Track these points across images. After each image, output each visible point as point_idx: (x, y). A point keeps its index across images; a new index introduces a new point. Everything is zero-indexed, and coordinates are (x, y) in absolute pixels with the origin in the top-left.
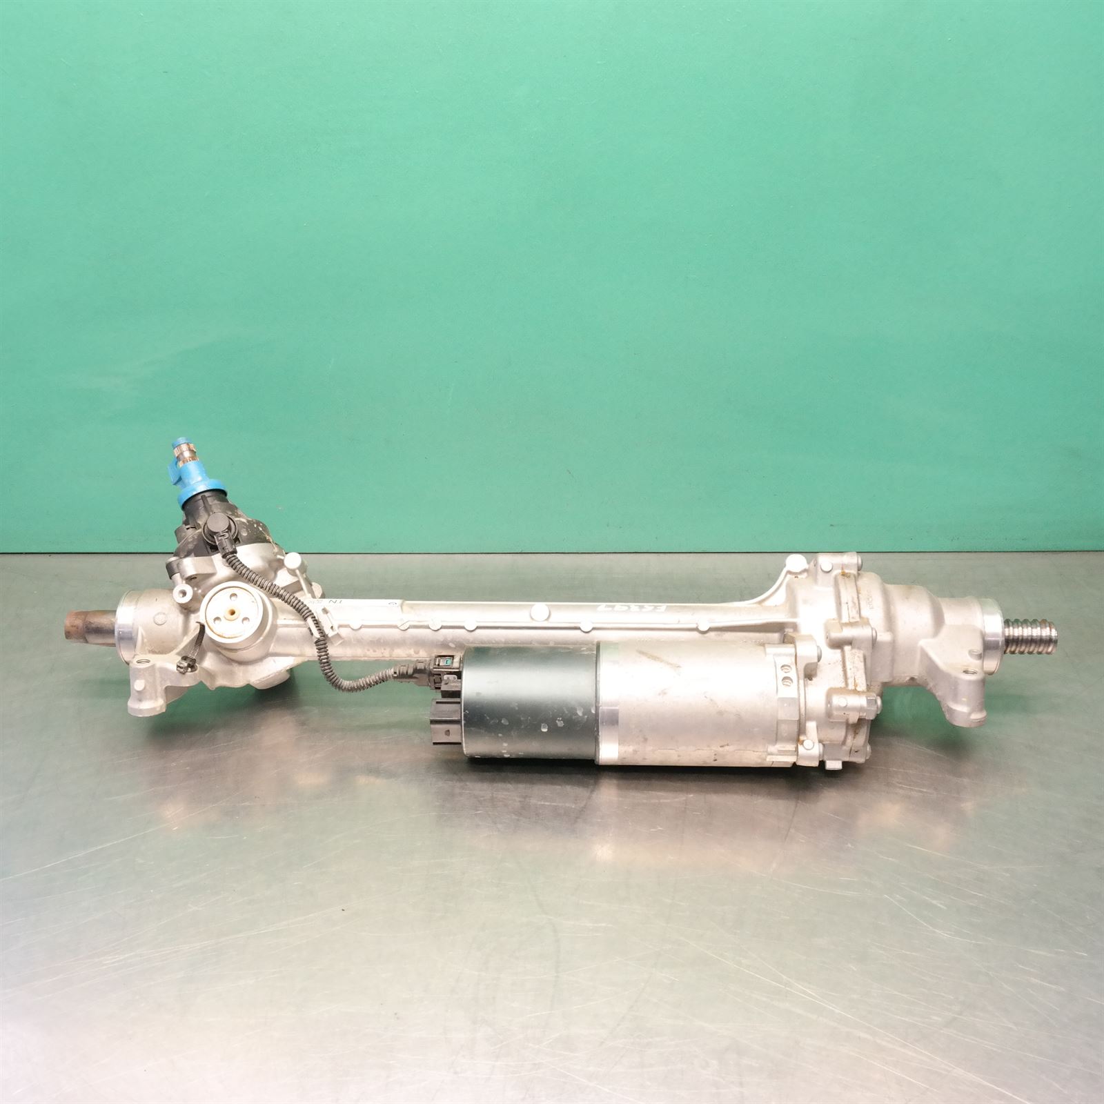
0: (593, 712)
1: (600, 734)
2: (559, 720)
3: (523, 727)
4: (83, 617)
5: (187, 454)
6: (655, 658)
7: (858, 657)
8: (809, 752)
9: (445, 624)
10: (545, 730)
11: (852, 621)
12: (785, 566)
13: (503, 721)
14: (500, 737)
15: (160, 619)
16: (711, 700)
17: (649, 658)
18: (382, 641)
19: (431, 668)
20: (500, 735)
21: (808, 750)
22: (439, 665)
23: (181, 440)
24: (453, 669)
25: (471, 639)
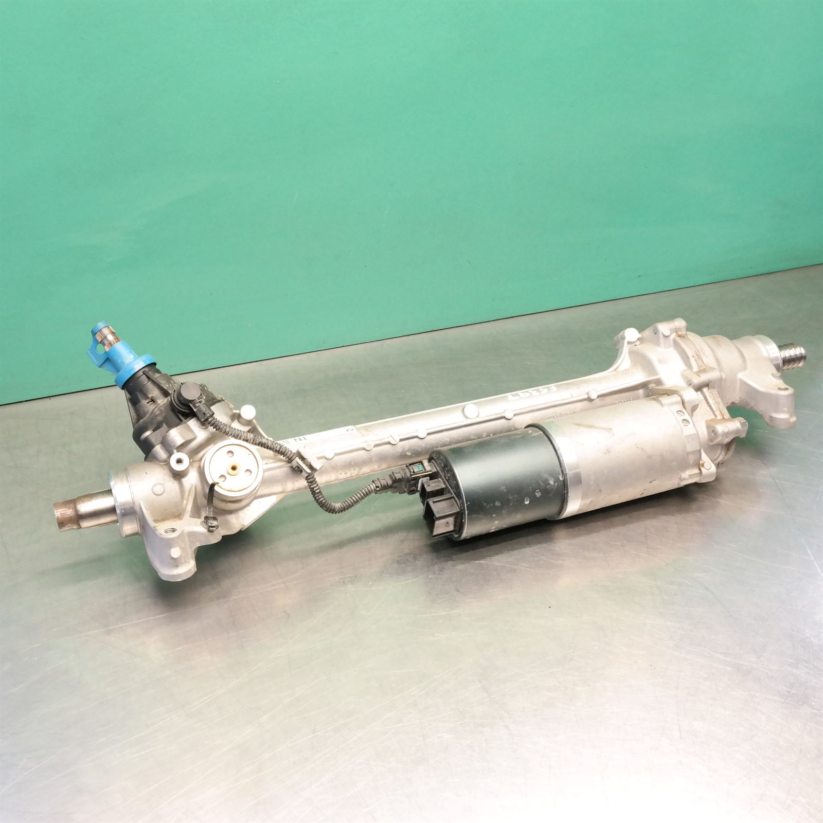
0: (561, 479)
1: (569, 495)
2: (537, 492)
3: (511, 504)
4: (72, 505)
5: (110, 337)
6: (590, 427)
7: (715, 394)
8: (709, 471)
9: (402, 437)
10: (527, 503)
11: (701, 368)
12: (625, 338)
13: (496, 504)
14: (494, 517)
15: (158, 489)
16: (642, 449)
17: (586, 427)
18: (352, 464)
19: (409, 475)
20: (494, 515)
21: (707, 470)
22: (414, 472)
23: (101, 325)
24: (428, 472)
25: (424, 445)
